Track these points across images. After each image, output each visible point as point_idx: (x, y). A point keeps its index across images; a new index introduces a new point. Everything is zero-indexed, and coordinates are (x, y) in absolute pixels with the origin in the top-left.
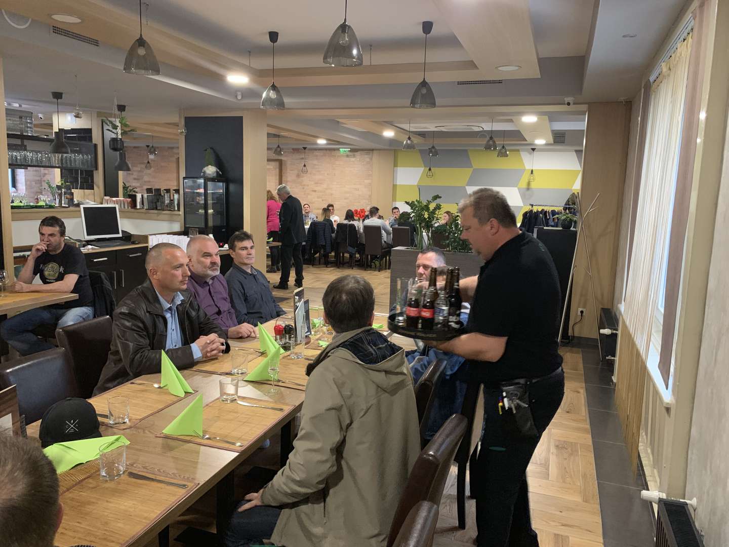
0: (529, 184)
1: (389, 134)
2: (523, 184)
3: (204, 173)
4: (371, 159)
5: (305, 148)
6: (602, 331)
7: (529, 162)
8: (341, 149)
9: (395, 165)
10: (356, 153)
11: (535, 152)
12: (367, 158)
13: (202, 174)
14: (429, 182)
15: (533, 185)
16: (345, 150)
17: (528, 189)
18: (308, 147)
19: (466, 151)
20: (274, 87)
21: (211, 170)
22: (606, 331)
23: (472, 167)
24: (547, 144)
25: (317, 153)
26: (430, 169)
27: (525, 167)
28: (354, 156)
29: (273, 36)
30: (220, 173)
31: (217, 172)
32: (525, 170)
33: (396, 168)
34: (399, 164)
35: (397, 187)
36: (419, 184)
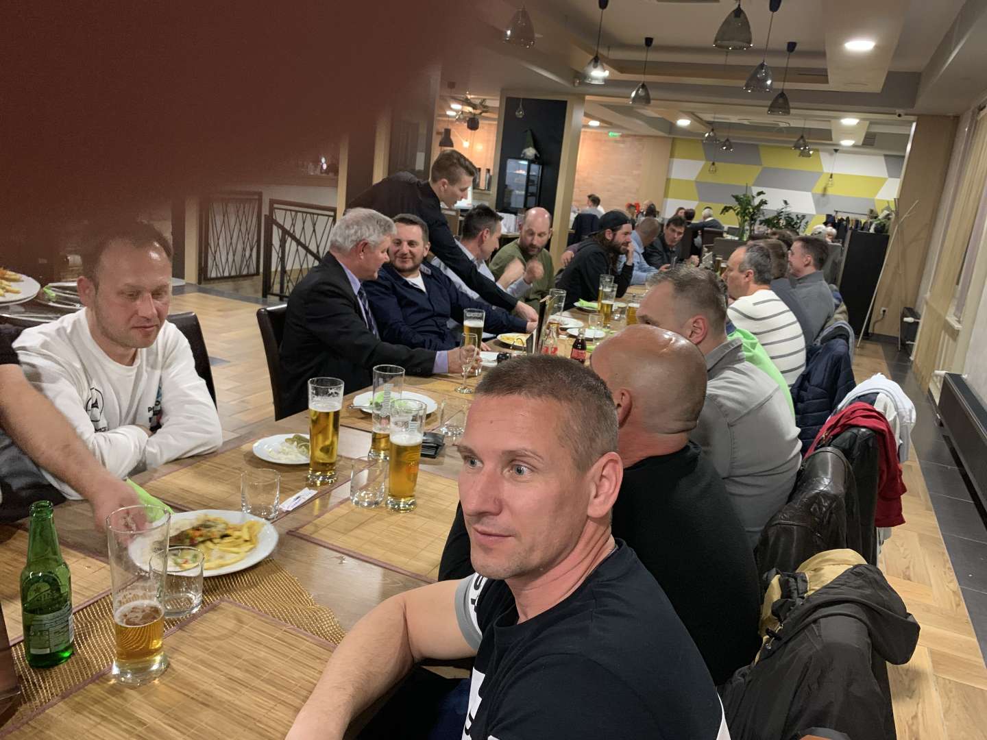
0: (825, 189)
1: (684, 122)
2: (818, 189)
3: (524, 154)
4: (643, 147)
6: (906, 319)
7: (829, 165)
8: (610, 134)
9: (672, 156)
10: (625, 139)
11: (837, 154)
12: (638, 145)
13: (522, 156)
14: (710, 179)
15: (830, 191)
16: (615, 134)
17: (824, 195)
19: (757, 146)
20: (643, 86)
21: (530, 152)
22: (910, 320)
23: (761, 165)
24: (854, 146)
26: (713, 164)
27: (822, 169)
28: (623, 142)
29: (649, 41)
30: (538, 155)
31: (536, 155)
32: (822, 173)
33: (672, 159)
34: (676, 153)
35: (671, 182)
36: (698, 180)
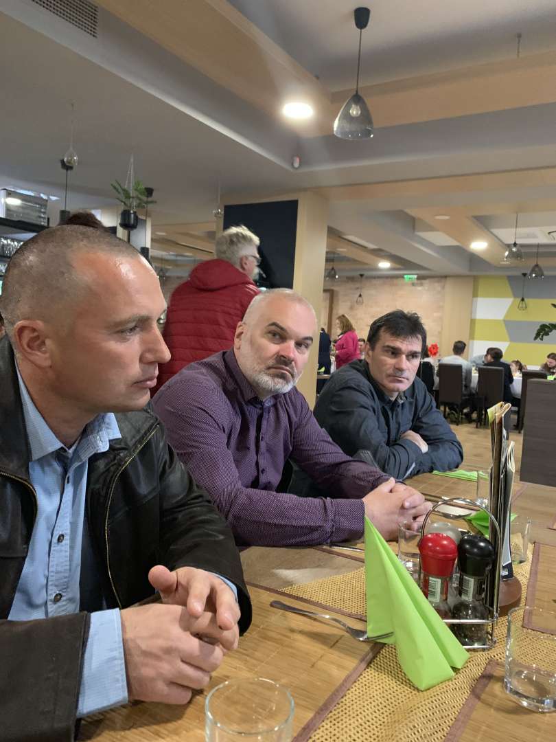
1: (480, 245)
4: (443, 288)
5: (362, 275)
8: (406, 276)
9: (475, 295)
10: (423, 281)
12: (437, 286)
14: (520, 316)
16: (411, 276)
18: (366, 273)
20: (357, 98)
25: (374, 282)
26: (523, 300)
28: (421, 285)
30: (264, 275)
31: (261, 274)
33: (475, 299)
34: (479, 293)
35: (477, 322)
36: (506, 319)
